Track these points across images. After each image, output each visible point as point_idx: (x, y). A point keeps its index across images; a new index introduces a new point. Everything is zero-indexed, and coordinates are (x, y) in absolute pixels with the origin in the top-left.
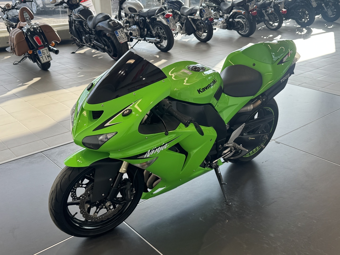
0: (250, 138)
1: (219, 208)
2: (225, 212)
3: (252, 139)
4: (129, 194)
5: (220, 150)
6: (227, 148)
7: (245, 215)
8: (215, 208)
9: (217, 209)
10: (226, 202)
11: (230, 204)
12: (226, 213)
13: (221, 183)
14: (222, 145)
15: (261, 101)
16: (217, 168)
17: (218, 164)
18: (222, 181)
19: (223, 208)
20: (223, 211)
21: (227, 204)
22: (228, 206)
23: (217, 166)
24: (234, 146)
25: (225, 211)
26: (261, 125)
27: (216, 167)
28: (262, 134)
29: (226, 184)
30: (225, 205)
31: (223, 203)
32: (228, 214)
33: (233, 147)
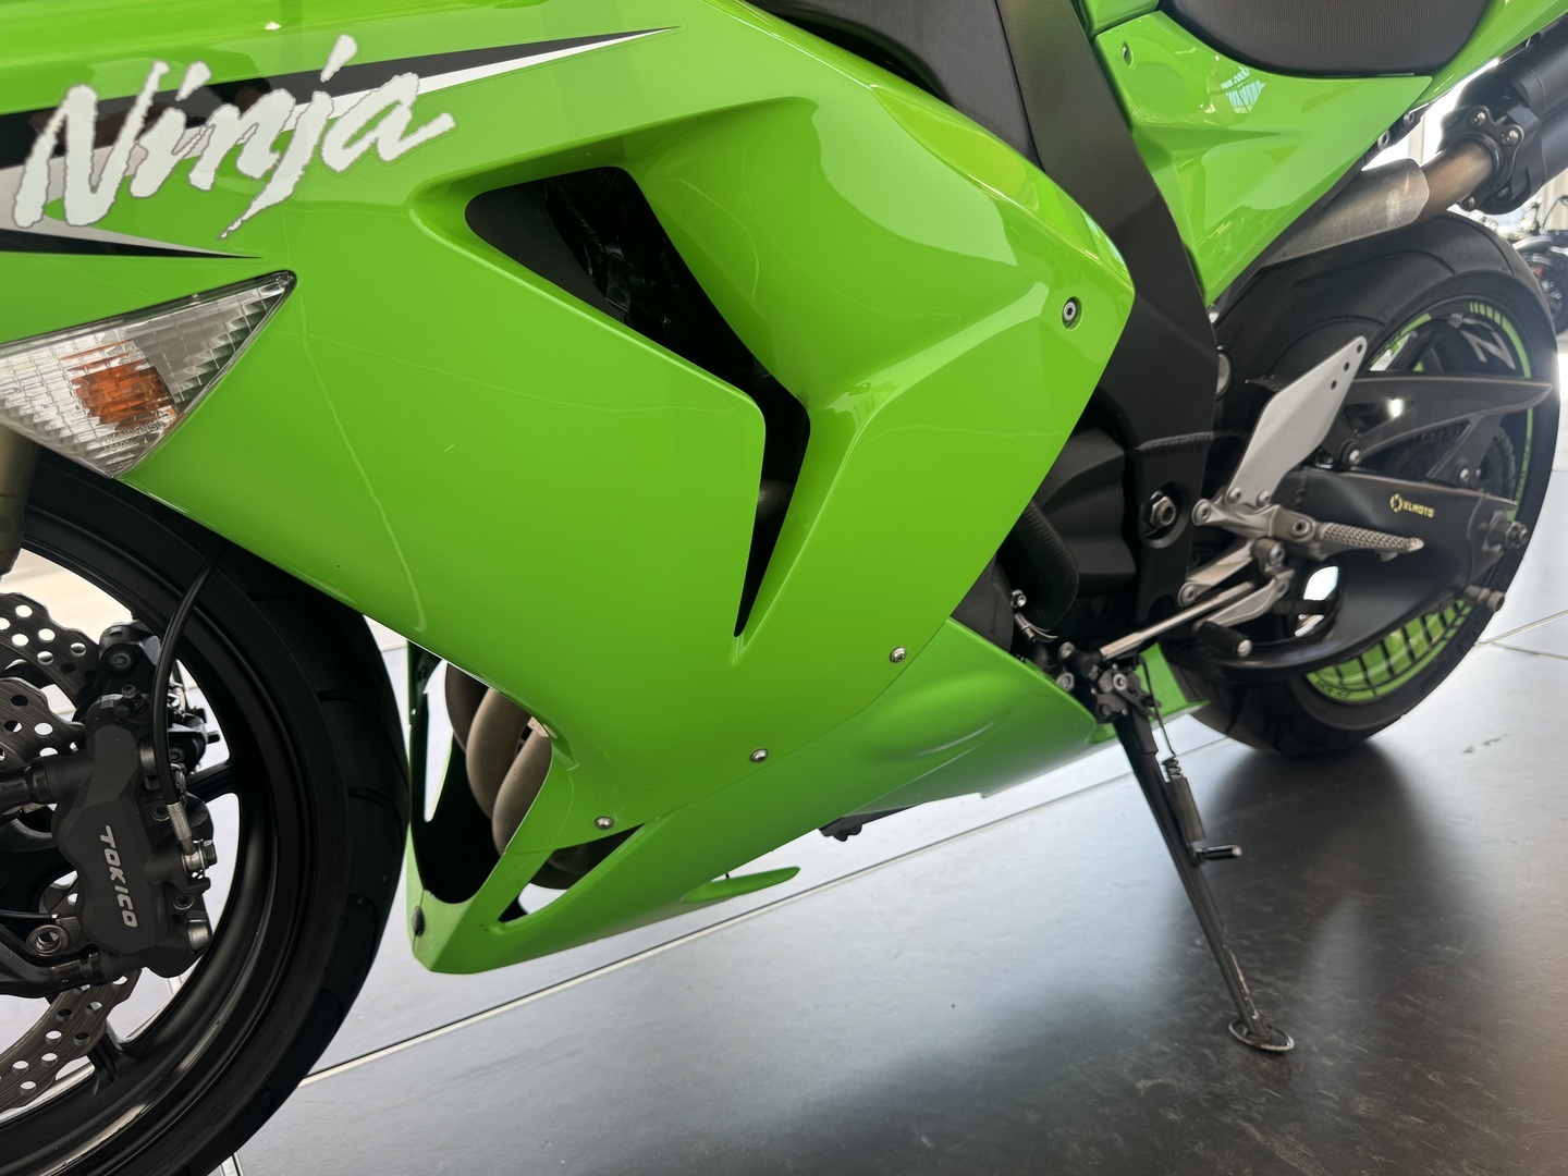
0: (1397, 503)
1: (1186, 1083)
2: (1252, 1130)
3: (1415, 514)
4: (116, 873)
5: (1160, 543)
6: (1222, 540)
7: (1465, 1162)
8: (1143, 1084)
9: (1162, 1094)
10: (1240, 1022)
11: (1291, 1044)
12: (1258, 1136)
13: (1188, 851)
14: (1183, 501)
15: (1489, 151)
16: (1138, 721)
17: (1144, 687)
18: (1198, 831)
19: (1218, 1088)
20: (1228, 1120)
21: (1256, 1049)
22: (1266, 1064)
23: (1136, 700)
24: (1283, 534)
25: (1249, 1120)
26: (1464, 424)
27: (1130, 706)
28: (1480, 494)
29: (1237, 851)
30: (1235, 1055)
31: (1215, 1038)
32: (1278, 1148)
33: (1276, 538)
